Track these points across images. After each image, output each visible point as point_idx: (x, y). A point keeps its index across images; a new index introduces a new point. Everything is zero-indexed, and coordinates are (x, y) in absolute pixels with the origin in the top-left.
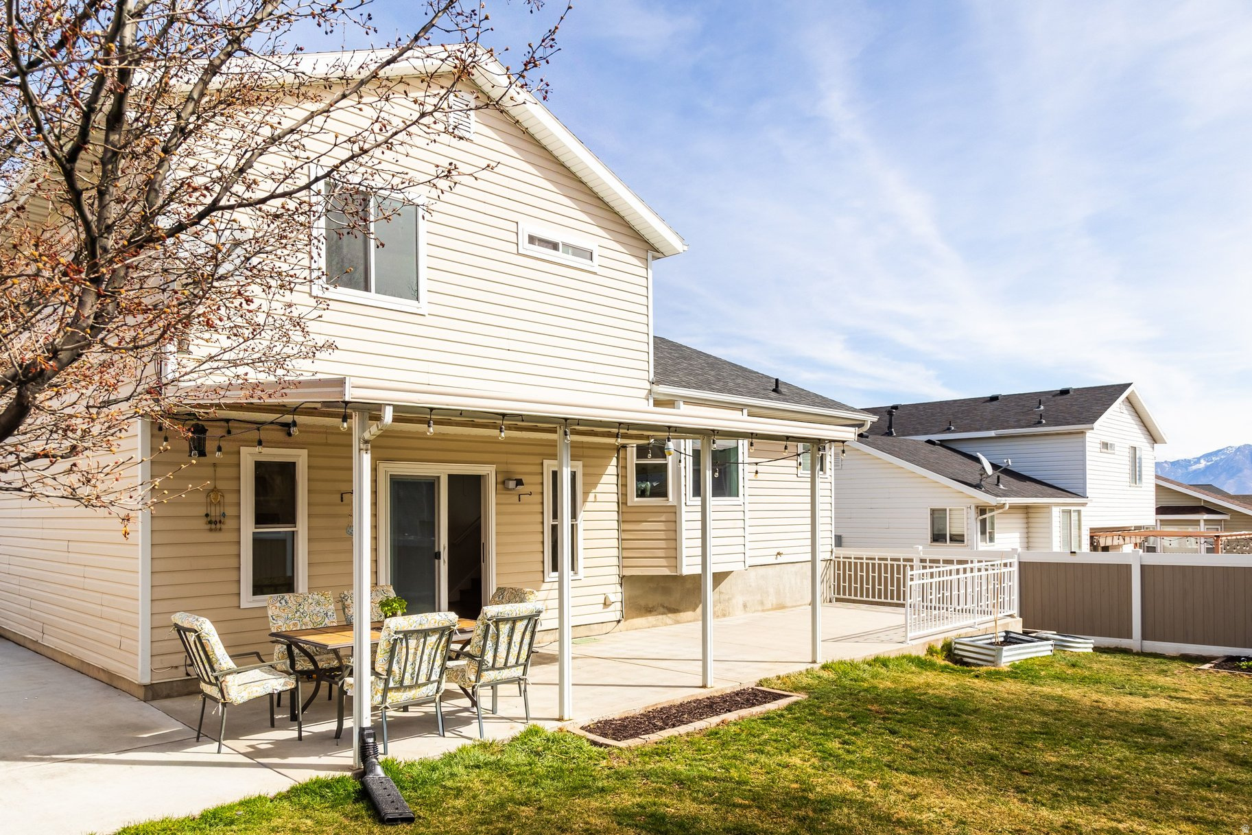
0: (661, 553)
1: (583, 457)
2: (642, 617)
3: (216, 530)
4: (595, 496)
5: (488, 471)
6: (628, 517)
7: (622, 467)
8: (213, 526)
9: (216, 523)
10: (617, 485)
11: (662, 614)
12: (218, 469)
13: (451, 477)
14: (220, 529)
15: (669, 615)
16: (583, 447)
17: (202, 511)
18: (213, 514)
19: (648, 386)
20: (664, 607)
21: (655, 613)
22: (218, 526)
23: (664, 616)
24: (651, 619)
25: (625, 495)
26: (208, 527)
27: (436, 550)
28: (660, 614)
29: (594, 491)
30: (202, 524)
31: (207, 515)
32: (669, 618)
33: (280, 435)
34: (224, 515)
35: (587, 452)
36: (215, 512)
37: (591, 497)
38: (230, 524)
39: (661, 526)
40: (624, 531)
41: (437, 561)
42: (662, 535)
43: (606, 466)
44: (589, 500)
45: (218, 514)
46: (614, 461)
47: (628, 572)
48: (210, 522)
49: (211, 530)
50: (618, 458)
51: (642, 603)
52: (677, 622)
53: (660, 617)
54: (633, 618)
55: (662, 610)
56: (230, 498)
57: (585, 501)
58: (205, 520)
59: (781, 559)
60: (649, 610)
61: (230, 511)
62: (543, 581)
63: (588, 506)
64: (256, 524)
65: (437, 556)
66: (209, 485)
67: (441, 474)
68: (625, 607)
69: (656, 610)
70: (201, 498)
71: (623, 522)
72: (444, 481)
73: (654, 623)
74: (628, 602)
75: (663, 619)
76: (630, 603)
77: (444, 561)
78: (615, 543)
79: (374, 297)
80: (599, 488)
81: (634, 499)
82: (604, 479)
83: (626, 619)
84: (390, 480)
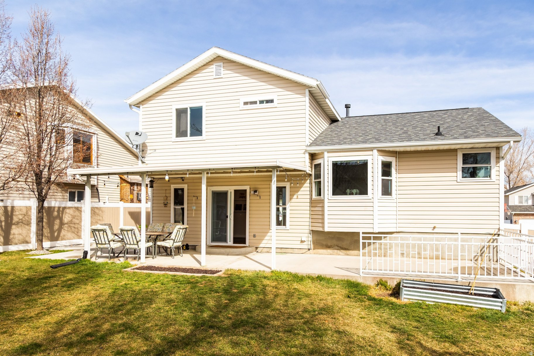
0: (320, 221)
1: (291, 180)
2: (324, 249)
4: (297, 196)
5: (247, 188)
6: (313, 205)
7: (311, 184)
9: (166, 205)
10: (309, 191)
11: (337, 250)
12: (166, 191)
13: (235, 191)
14: (166, 207)
15: (342, 251)
16: (291, 176)
17: (163, 202)
19: (306, 148)
20: (338, 246)
21: (332, 248)
23: (338, 251)
24: (329, 251)
25: (311, 195)
27: (227, 215)
28: (335, 249)
29: (297, 194)
30: (163, 205)
32: (342, 252)
33: (181, 181)
34: (167, 203)
36: (166, 202)
37: (295, 197)
38: (168, 205)
39: (320, 209)
40: (312, 211)
41: (227, 219)
42: (320, 213)
43: (304, 183)
46: (308, 181)
47: (315, 229)
49: (164, 207)
50: (310, 180)
51: (324, 243)
52: (348, 255)
53: (336, 251)
54: (318, 249)
55: (336, 247)
56: (169, 199)
57: (291, 199)
59: (436, 231)
60: (328, 247)
61: (169, 202)
63: (293, 200)
64: (174, 204)
65: (227, 217)
66: (164, 195)
67: (231, 190)
68: (314, 243)
69: (332, 247)
70: (162, 198)
71: (312, 207)
72: (231, 192)
73: (332, 253)
74: (315, 242)
75: (337, 252)
76: (316, 242)
77: (230, 219)
78: (308, 216)
79: (189, 138)
80: (300, 193)
81: (314, 197)
82: (302, 189)
83: (314, 249)
84: (212, 192)
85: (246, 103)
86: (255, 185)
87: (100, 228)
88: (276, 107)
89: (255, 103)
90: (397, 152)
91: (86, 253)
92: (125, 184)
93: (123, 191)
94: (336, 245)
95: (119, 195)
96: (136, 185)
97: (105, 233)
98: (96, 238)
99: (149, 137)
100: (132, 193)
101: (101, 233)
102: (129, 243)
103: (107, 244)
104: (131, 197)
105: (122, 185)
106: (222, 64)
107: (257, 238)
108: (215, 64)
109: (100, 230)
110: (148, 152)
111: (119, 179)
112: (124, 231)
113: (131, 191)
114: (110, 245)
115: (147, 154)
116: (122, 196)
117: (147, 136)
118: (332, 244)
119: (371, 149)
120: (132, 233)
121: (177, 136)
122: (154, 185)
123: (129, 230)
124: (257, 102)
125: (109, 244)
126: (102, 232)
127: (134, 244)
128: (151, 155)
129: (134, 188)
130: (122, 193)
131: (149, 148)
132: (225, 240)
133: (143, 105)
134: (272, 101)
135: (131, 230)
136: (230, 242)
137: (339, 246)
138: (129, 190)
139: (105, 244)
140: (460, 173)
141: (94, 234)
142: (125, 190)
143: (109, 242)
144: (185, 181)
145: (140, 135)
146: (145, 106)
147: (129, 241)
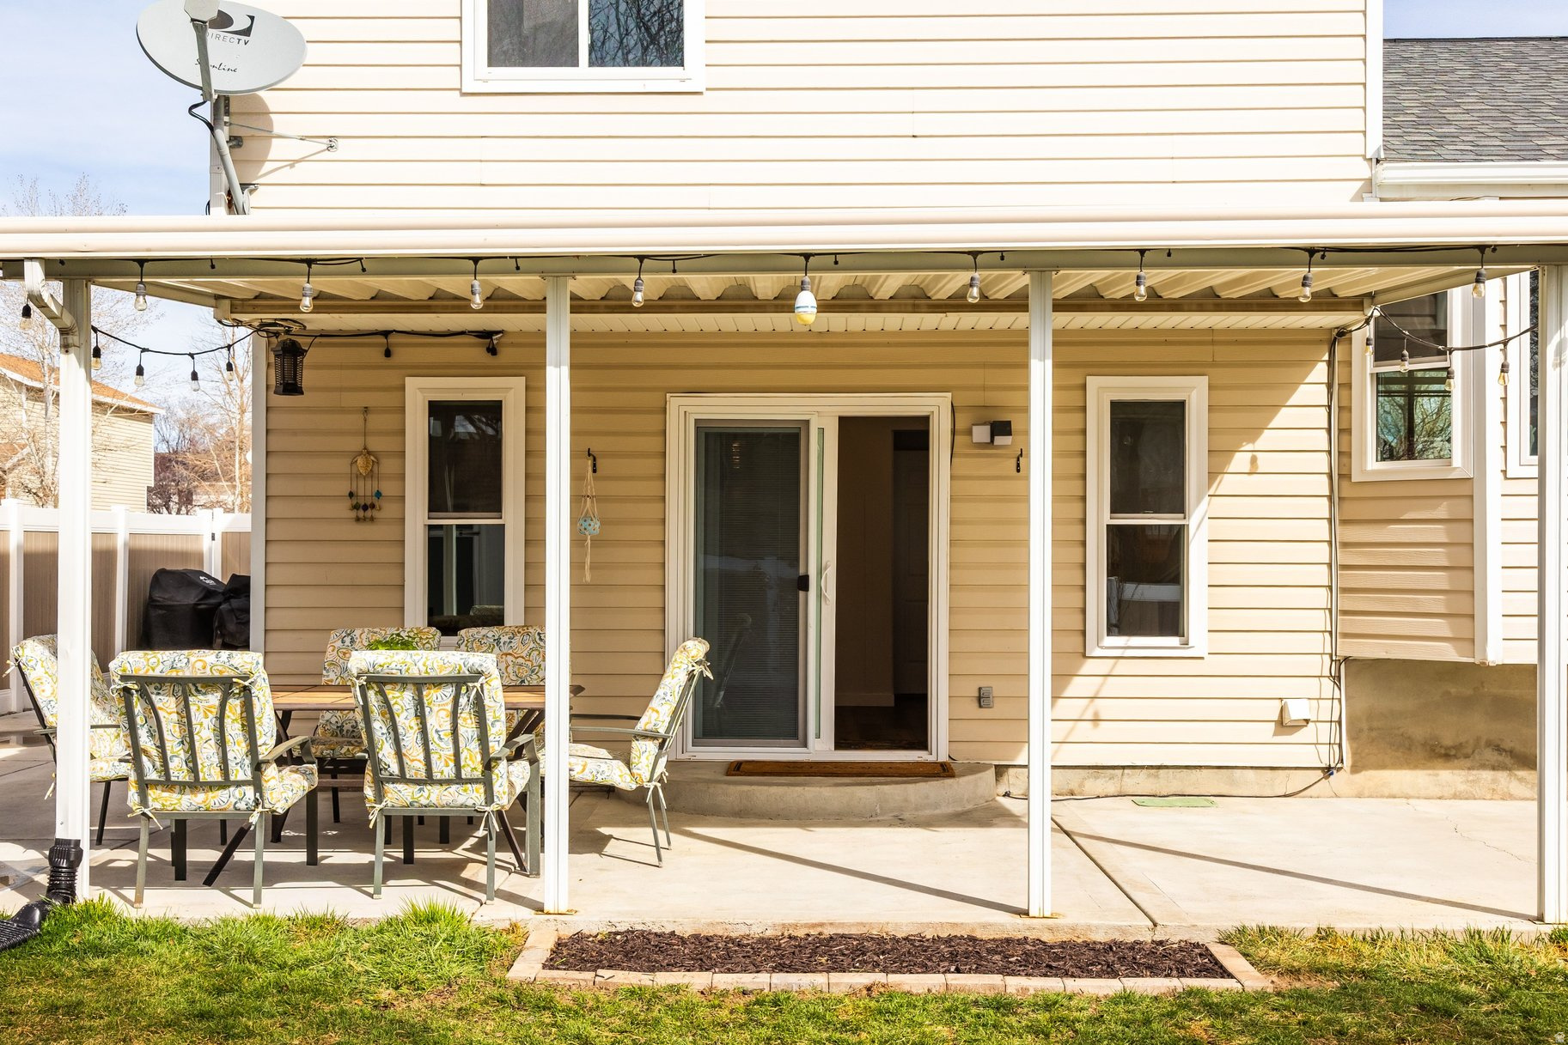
0: (1436, 603)
1: (1214, 364)
2: (1416, 767)
3: (365, 519)
4: (1254, 460)
5: (936, 407)
6: (1352, 510)
7: (1339, 386)
8: (361, 513)
9: (365, 508)
10: (1329, 431)
11: (1494, 768)
12: (370, 417)
13: (845, 422)
14: (372, 519)
16: (1213, 343)
17: (344, 487)
18: (361, 493)
19: (1364, 170)
20: (1498, 749)
21: (1463, 762)
22: (369, 513)
23: (1502, 776)
24: (1450, 777)
25: (1345, 454)
26: (353, 514)
27: (802, 572)
28: (1483, 766)
29: (1249, 447)
30: (343, 509)
31: (351, 495)
32: (1521, 780)
33: (478, 354)
34: (378, 494)
35: (1223, 353)
36: (365, 489)
37: (1240, 461)
38: (387, 510)
39: (1438, 533)
40: (1345, 545)
41: (801, 594)
42: (1440, 557)
43: (1293, 386)
44: (1231, 468)
45: (369, 493)
46: (1320, 371)
47: (1360, 649)
48: (356, 507)
49: (358, 519)
50: (1330, 363)
51: (1419, 732)
53: (1487, 775)
54: (1383, 766)
55: (1491, 756)
56: (388, 466)
57: (1213, 475)
58: (348, 503)
60: (1442, 754)
61: (388, 488)
62: (1084, 656)
63: (1227, 483)
64: (430, 510)
65: (803, 583)
66: (355, 444)
67: (820, 416)
68: (1353, 738)
69: (1467, 756)
70: (342, 465)
71: (1344, 522)
72: (821, 431)
73: (1462, 787)
74: (1365, 726)
75: (1494, 781)
76: (1371, 729)
77: (820, 595)
78: (1321, 575)
79: (583, 74)
80: (1267, 439)
81: (1369, 463)
82: (1283, 417)
83: (1355, 769)
84: (697, 429)
86: (984, 388)
87: (199, 665)
91: (64, 856)
94: (1489, 744)
97: (235, 705)
98: (145, 741)
99: (314, 53)
101: (204, 705)
102: (416, 767)
103: (239, 784)
107: (998, 709)
109: (195, 681)
110: (278, 149)
112: (387, 689)
114: (258, 788)
115: (268, 166)
117: (299, 44)
118: (1462, 739)
120: (463, 700)
121: (496, 58)
122: (308, 378)
123: (438, 682)
125: (257, 784)
126: (214, 699)
127: (459, 780)
128: (302, 172)
131: (279, 124)
132: (792, 731)
135: (459, 682)
136: (821, 746)
137: (1507, 745)
139: (226, 783)
141: (138, 708)
143: (258, 767)
144: (506, 355)
145: (247, 32)
147: (421, 757)
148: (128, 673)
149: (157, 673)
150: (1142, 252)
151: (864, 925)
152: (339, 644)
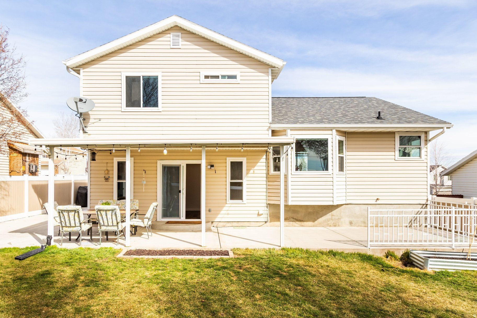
1: (247, 155)
3: (107, 181)
4: (254, 171)
5: (202, 162)
6: (270, 179)
7: (267, 159)
8: (106, 180)
9: (107, 179)
10: (266, 166)
11: (292, 222)
12: (108, 164)
13: (187, 165)
14: (108, 181)
15: (297, 222)
16: (247, 152)
18: (106, 177)
19: (269, 125)
20: (293, 218)
21: (288, 221)
22: (107, 180)
23: (294, 223)
25: (268, 170)
26: (105, 180)
27: (180, 190)
28: (291, 221)
29: (253, 169)
30: (103, 179)
31: (104, 177)
34: (109, 177)
35: (249, 154)
36: (107, 176)
37: (251, 171)
38: (111, 179)
40: (268, 185)
44: (250, 172)
45: (107, 177)
46: (265, 157)
47: (271, 202)
48: (105, 179)
49: (106, 181)
50: (266, 155)
52: (303, 226)
53: (291, 223)
54: (275, 221)
55: (292, 219)
56: (111, 172)
57: (247, 174)
58: (104, 178)
59: (379, 202)
61: (111, 176)
62: (226, 203)
63: (249, 175)
64: (118, 179)
65: (180, 192)
66: (105, 169)
67: (183, 164)
68: (270, 216)
69: (288, 220)
70: (103, 172)
71: (268, 181)
72: (183, 166)
73: (287, 225)
74: (272, 215)
75: (293, 224)
76: (273, 215)
77: (183, 193)
78: (265, 190)
79: (142, 109)
80: (256, 168)
81: (272, 172)
82: (259, 164)
83: (270, 222)
84: (162, 166)
85: (207, 77)
86: (210, 159)
87: (71, 208)
88: (239, 84)
89: (217, 77)
90: (346, 132)
91: (49, 238)
92: (15, 155)
93: (12, 162)
94: (292, 218)
95: (8, 166)
96: (28, 155)
97: (76, 214)
98: (63, 220)
99: (96, 105)
100: (24, 165)
101: (72, 214)
102: (106, 224)
103: (77, 226)
104: (23, 169)
105: (12, 155)
106: (180, 34)
107: (212, 212)
108: (172, 34)
109: (70, 210)
110: (91, 121)
111: (8, 148)
112: (101, 211)
113: (23, 162)
114: (81, 227)
116: (12, 168)
117: (94, 104)
118: (287, 217)
119: (331, 129)
120: (113, 213)
121: (127, 106)
122: (96, 157)
123: (109, 210)
124: (219, 76)
126: (73, 213)
127: (113, 226)
128: (95, 124)
129: (25, 158)
130: (12, 164)
131: (91, 117)
132: (178, 215)
133: (84, 68)
134: (234, 77)
135: (112, 210)
136: (183, 217)
137: (295, 218)
138: (21, 161)
139: (75, 226)
140: (397, 153)
141: (61, 214)
142: (15, 161)
143: (80, 224)
145: (85, 102)
146: (85, 70)
147: (107, 222)
148: (59, 209)
149: (64, 209)
150: (217, 144)
151: (176, 248)
152: (100, 202)
